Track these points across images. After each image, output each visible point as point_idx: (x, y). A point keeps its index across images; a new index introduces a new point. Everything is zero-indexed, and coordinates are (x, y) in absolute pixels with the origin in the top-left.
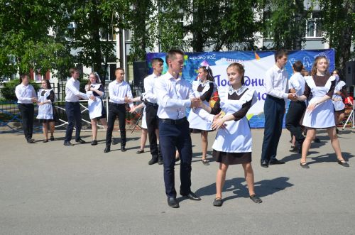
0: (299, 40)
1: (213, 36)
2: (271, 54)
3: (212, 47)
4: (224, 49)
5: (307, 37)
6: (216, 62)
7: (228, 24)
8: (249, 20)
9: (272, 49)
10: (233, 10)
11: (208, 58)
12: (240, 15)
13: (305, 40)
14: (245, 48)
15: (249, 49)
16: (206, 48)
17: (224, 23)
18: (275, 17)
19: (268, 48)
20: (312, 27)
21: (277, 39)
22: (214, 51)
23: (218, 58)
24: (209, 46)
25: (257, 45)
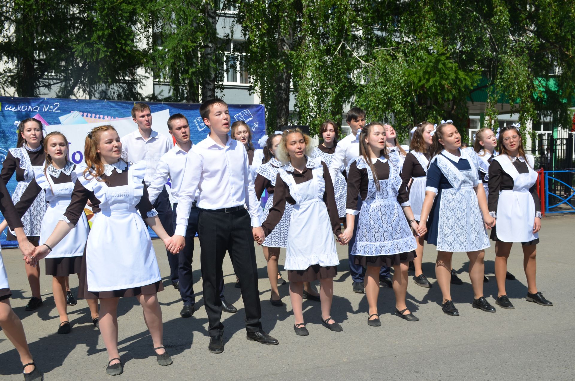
0: (211, 87)
1: (58, 70)
2: (162, 109)
3: (56, 88)
4: (80, 94)
5: (226, 83)
6: (61, 118)
7: (87, 50)
8: (126, 45)
9: (167, 99)
10: (96, 24)
11: (45, 109)
12: (110, 35)
13: (222, 88)
14: (119, 96)
15: (127, 98)
16: (43, 90)
17: (78, 47)
18: (171, 44)
19: (160, 97)
20: (234, 67)
21: (175, 83)
22: (58, 97)
23: (66, 111)
24: (49, 86)
25: (140, 91)
